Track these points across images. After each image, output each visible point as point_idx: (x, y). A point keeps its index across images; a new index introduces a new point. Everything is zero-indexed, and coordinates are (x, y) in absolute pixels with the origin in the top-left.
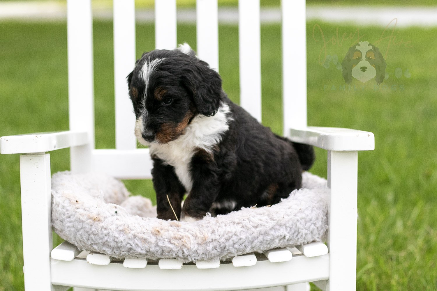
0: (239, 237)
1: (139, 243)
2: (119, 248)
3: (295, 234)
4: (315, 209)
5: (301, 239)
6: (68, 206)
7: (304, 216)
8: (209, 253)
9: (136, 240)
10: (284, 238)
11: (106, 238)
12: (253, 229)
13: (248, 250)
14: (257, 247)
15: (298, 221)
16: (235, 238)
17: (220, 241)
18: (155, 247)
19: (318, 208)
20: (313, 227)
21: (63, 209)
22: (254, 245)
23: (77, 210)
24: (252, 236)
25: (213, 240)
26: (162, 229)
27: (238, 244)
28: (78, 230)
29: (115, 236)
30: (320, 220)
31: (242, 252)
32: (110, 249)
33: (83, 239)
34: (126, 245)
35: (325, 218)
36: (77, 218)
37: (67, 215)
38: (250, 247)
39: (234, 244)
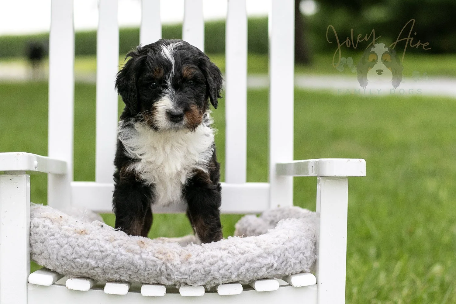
0: (225, 262)
1: (124, 252)
2: (103, 258)
3: (284, 264)
4: (303, 238)
5: (290, 269)
7: (292, 245)
9: (120, 249)
10: (272, 266)
11: (92, 247)
12: (240, 256)
13: (234, 277)
14: (243, 274)
15: (286, 250)
16: (220, 263)
18: (139, 259)
19: (307, 237)
20: (301, 256)
21: (44, 228)
22: (240, 271)
24: (239, 262)
27: (224, 269)
28: (62, 246)
29: (101, 246)
30: (309, 249)
31: (227, 279)
32: (95, 260)
33: (67, 254)
34: (112, 253)
35: (314, 247)
36: (62, 234)
37: (50, 234)
38: (236, 273)
39: (220, 269)
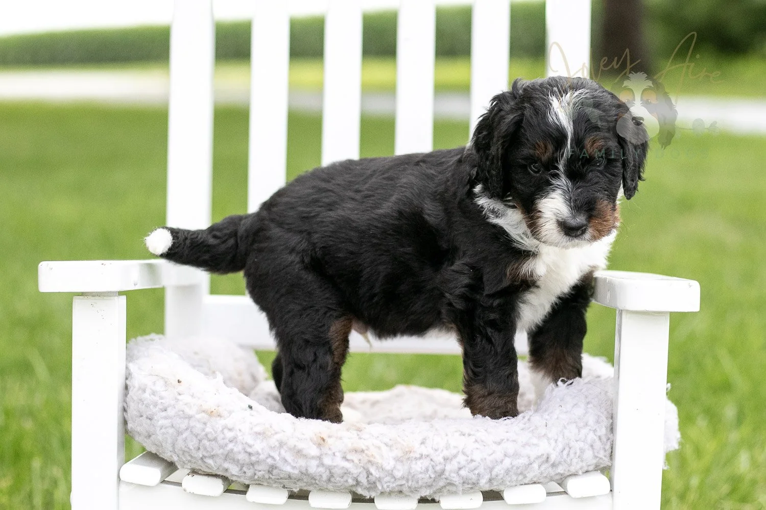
0: (470, 458)
1: (289, 457)
2: (253, 464)
6: (163, 391)
8: (413, 476)
9: (283, 452)
10: (548, 459)
11: (230, 446)
12: (494, 447)
13: (483, 484)
14: (499, 477)
16: (462, 459)
17: (435, 459)
18: (318, 466)
21: (153, 396)
22: (494, 473)
23: (179, 397)
24: (492, 457)
25: (422, 455)
26: (330, 437)
27: (467, 469)
28: (179, 433)
29: (246, 443)
31: (471, 486)
32: (237, 466)
33: (189, 448)
34: (267, 458)
36: (179, 411)
37: (161, 407)
38: (487, 477)
39: (460, 469)
